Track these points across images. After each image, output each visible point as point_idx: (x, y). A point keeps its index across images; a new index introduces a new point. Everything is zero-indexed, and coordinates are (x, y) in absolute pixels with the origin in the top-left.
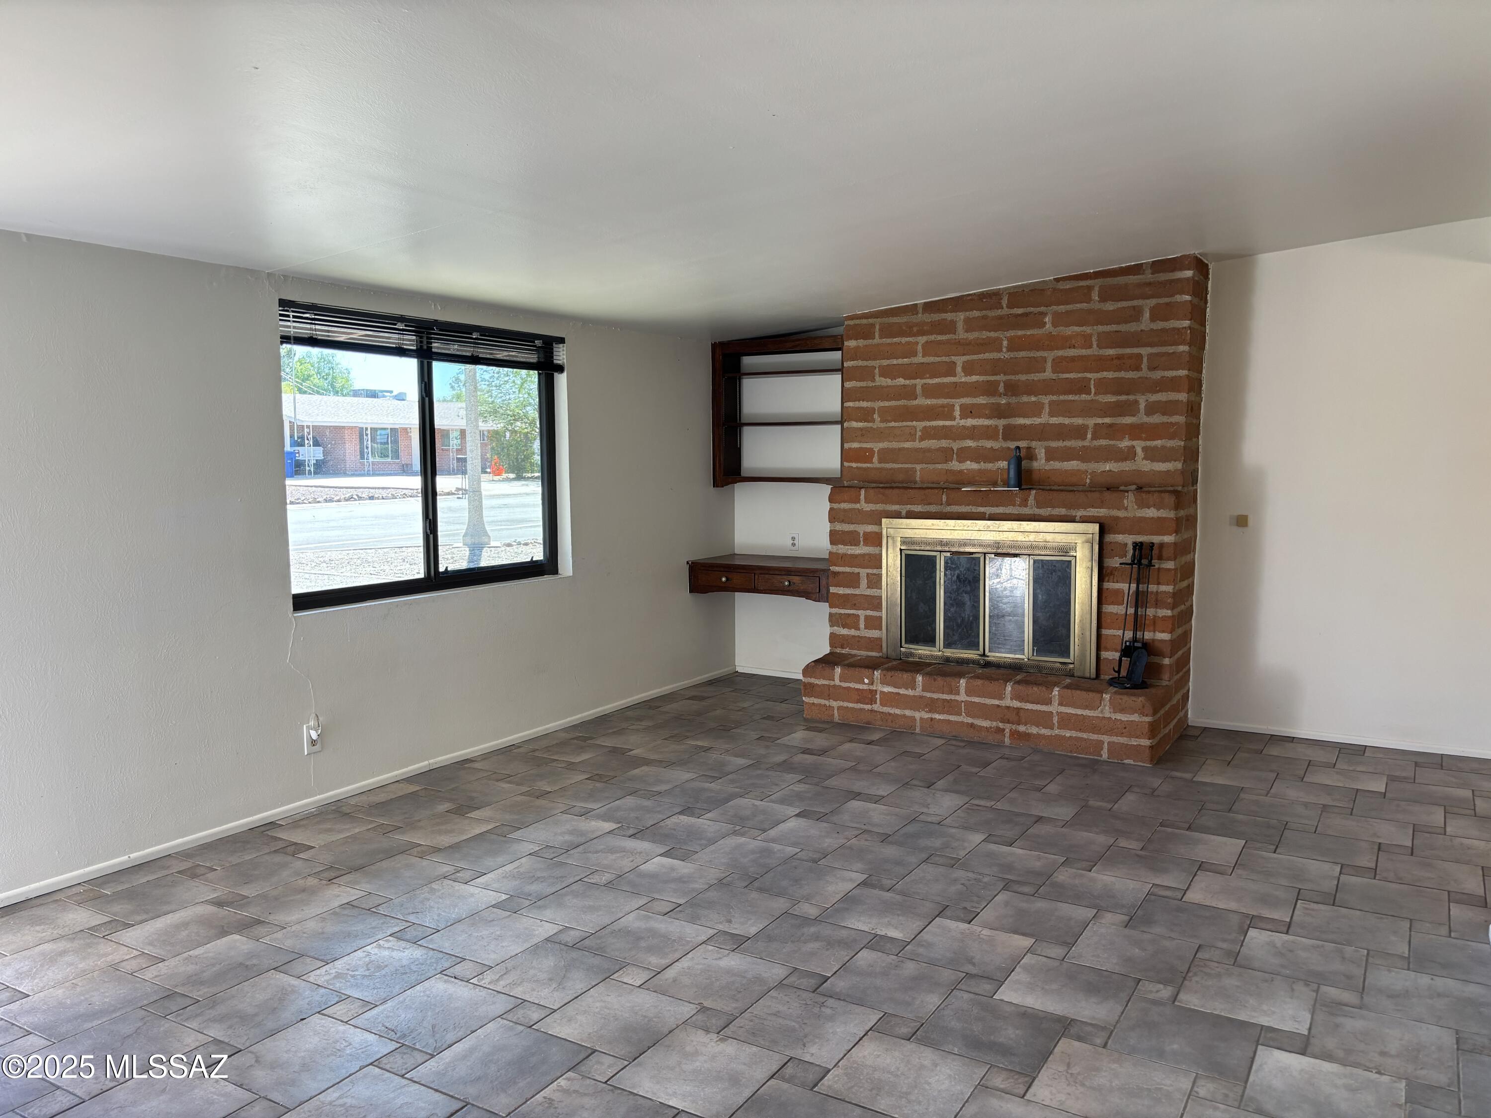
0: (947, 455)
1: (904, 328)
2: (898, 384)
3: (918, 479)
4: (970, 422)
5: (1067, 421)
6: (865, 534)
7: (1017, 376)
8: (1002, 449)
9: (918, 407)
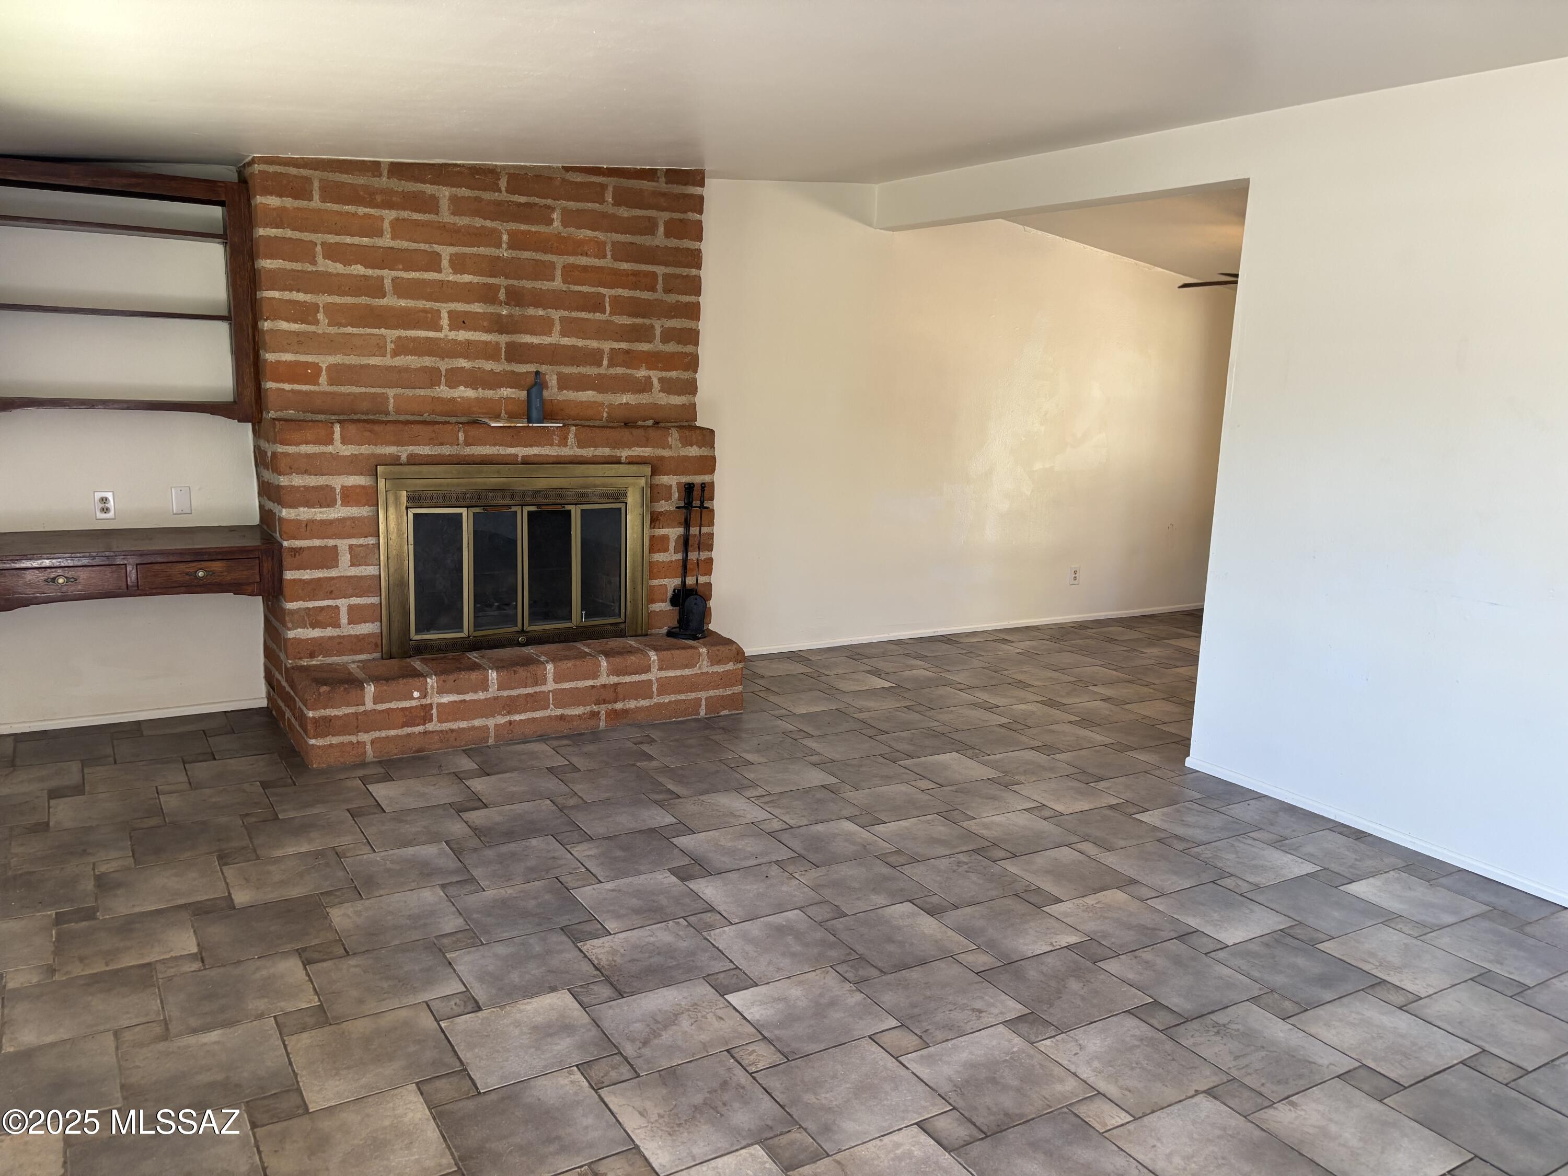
0: (432, 377)
1: (362, 193)
2: (355, 272)
3: (391, 408)
4: (463, 335)
5: (580, 343)
6: (344, 489)
7: (521, 282)
8: (506, 373)
9: (387, 308)
